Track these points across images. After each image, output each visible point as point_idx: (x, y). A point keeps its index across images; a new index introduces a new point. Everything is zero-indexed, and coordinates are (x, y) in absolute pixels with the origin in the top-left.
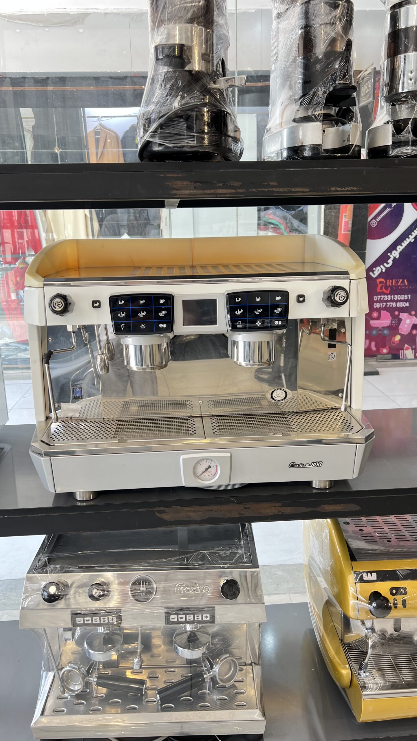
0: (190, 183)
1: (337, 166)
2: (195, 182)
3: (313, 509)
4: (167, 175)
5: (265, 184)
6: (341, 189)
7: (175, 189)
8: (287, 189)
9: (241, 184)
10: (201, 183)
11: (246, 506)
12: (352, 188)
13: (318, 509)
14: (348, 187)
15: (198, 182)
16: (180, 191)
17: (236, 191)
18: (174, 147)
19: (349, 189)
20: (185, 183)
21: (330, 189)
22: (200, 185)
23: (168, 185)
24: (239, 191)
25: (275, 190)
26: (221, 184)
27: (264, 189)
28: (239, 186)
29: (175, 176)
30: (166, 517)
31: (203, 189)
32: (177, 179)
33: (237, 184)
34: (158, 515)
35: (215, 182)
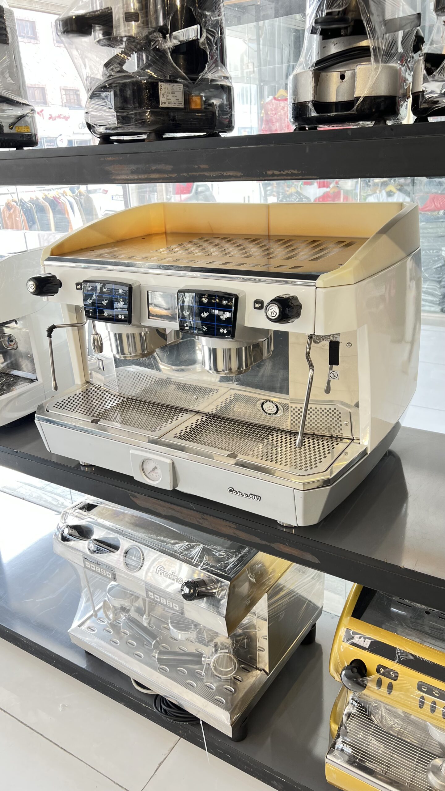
1: (273, 142)
3: (268, 544)
4: (106, 159)
5: (196, 167)
6: (280, 173)
7: (114, 174)
8: (219, 172)
9: (173, 167)
11: (203, 517)
12: (293, 171)
13: (273, 545)
14: (288, 170)
16: (118, 177)
17: (168, 175)
19: (289, 172)
21: (266, 173)
24: (171, 175)
25: (206, 174)
26: (154, 168)
27: (195, 174)
28: (170, 170)
29: (112, 159)
30: (138, 502)
31: (138, 174)
32: (115, 162)
34: (131, 497)
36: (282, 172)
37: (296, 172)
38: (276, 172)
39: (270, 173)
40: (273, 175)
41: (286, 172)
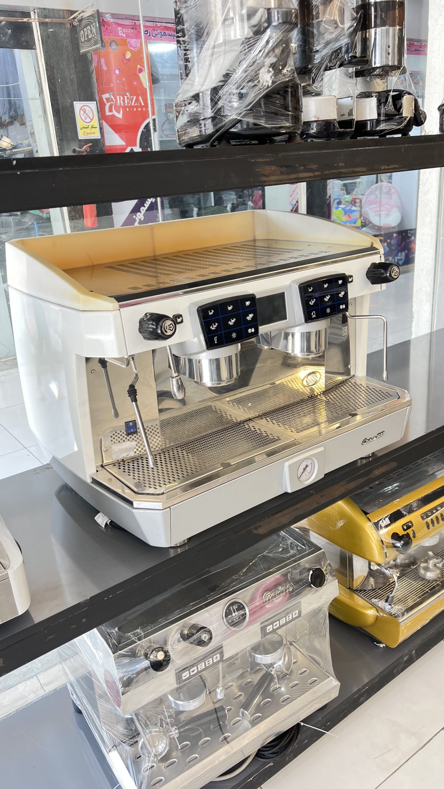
0: (277, 168)
2: (282, 167)
4: (257, 160)
7: (264, 175)
9: (317, 166)
10: (286, 167)
11: (322, 494)
15: (283, 166)
16: (268, 178)
18: (272, 128)
20: (273, 168)
22: (285, 169)
23: (259, 171)
24: (316, 173)
25: (343, 171)
26: (302, 168)
27: (336, 171)
29: (264, 160)
30: (261, 531)
31: (288, 174)
32: (267, 163)
33: (314, 167)
34: (255, 532)
35: (297, 166)
36: (389, 167)
37: (396, 166)
38: (386, 167)
39: (382, 168)
40: (385, 169)
41: (392, 166)
